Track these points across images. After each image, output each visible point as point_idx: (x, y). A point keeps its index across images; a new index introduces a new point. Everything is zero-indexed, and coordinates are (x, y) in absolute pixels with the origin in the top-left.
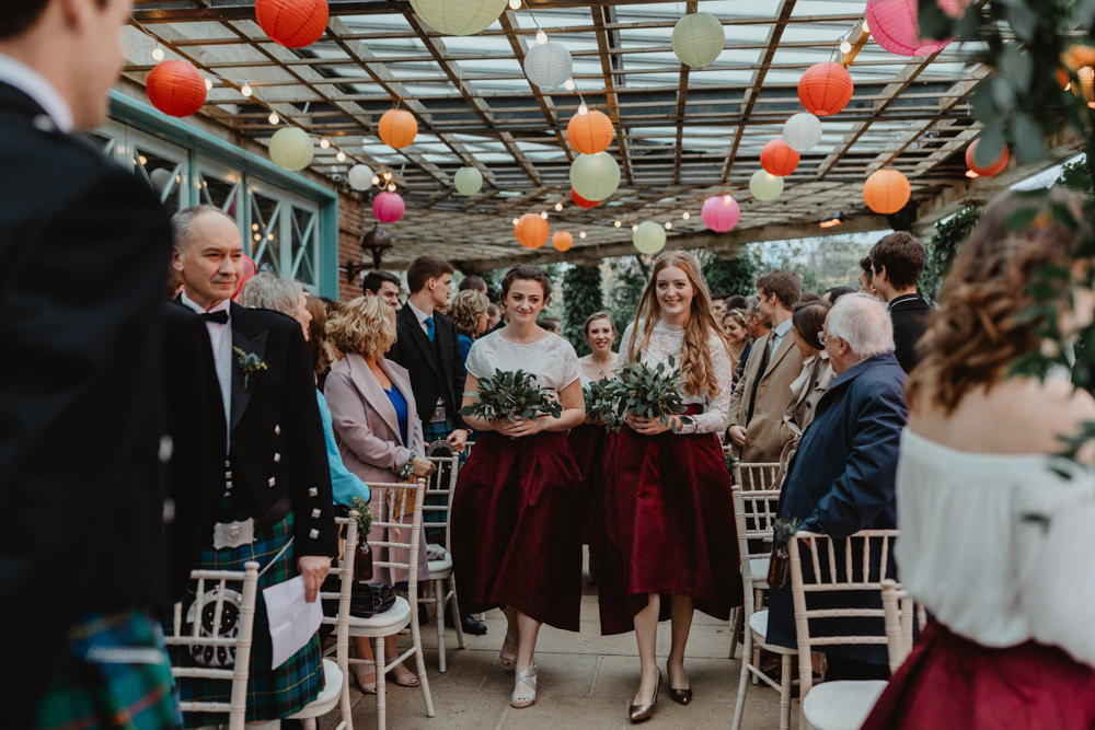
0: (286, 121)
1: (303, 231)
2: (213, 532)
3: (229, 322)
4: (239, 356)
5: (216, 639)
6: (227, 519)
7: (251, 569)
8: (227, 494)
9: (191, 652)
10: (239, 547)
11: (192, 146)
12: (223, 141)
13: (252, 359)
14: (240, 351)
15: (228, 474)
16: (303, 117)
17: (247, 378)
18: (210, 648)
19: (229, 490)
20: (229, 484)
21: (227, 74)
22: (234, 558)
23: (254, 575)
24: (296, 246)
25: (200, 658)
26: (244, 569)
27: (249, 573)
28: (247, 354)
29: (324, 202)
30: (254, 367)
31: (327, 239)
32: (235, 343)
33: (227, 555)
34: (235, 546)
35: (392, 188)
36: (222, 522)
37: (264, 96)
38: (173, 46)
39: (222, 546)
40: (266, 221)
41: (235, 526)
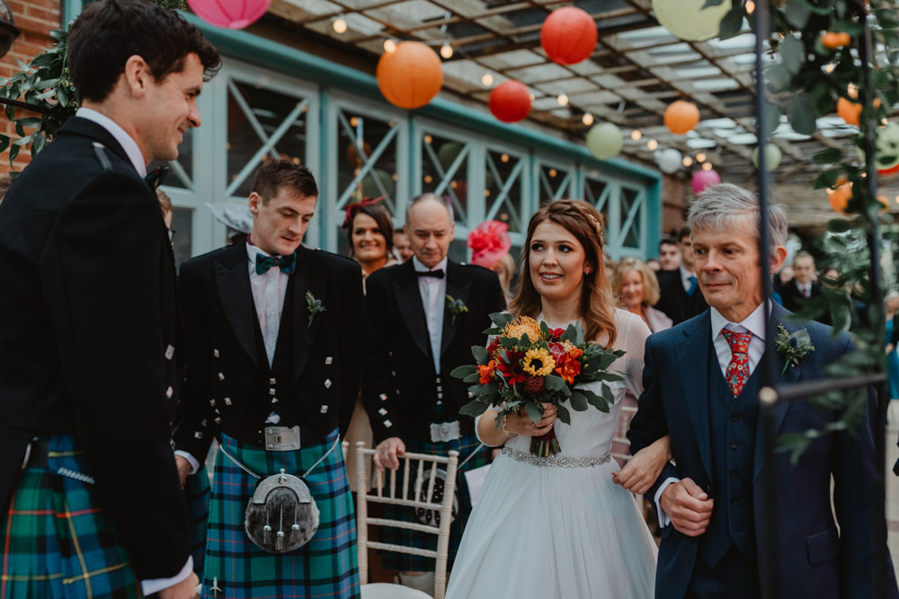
0: (599, 119)
1: (630, 205)
2: (429, 430)
3: (445, 277)
4: (450, 301)
5: (429, 505)
6: (440, 422)
7: (453, 455)
8: (439, 403)
9: (417, 513)
10: (450, 441)
11: (532, 146)
12: (557, 139)
13: (458, 304)
14: (450, 298)
15: (439, 389)
16: (618, 115)
17: (454, 318)
18: (429, 512)
19: (440, 400)
20: (440, 396)
21: (548, 88)
22: (444, 448)
23: (455, 460)
24: (624, 218)
25: (423, 519)
26: (448, 456)
27: (451, 458)
28: (455, 299)
29: (650, 183)
30: (459, 309)
31: (652, 210)
32: (448, 291)
33: (441, 446)
34: (447, 440)
35: (707, 167)
36: (436, 423)
37: (579, 101)
38: (501, 72)
39: (437, 440)
40: (597, 200)
41: (446, 425)
